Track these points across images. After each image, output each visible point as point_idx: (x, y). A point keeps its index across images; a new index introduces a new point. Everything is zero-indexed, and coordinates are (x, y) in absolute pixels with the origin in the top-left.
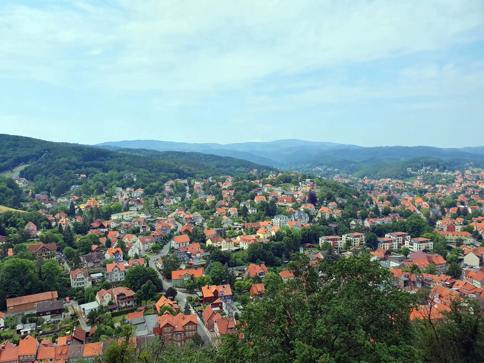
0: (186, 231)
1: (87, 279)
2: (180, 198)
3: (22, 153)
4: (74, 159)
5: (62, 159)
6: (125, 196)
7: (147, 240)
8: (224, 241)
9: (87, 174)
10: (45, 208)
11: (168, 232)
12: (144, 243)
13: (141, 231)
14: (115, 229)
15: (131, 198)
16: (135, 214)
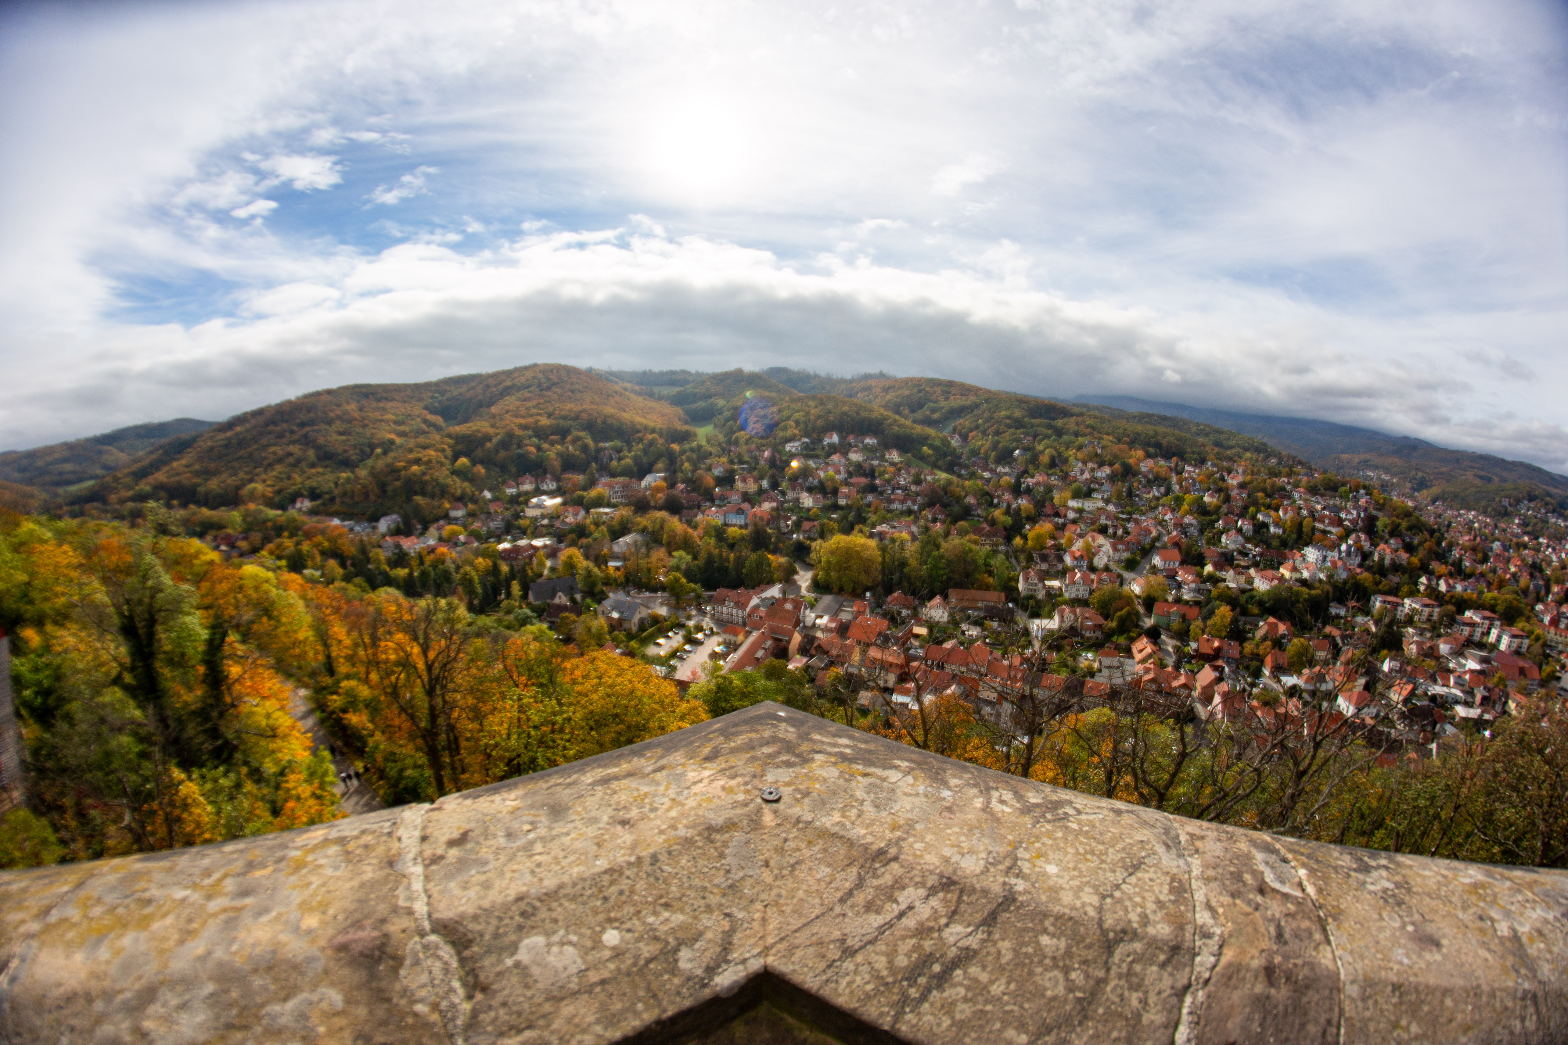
0: (1177, 545)
1: (1040, 585)
2: (1162, 489)
3: (956, 402)
4: (1018, 414)
5: (1003, 413)
6: (1087, 475)
7: (1121, 547)
8: (1231, 572)
9: (1035, 436)
10: (982, 478)
11: (1148, 540)
12: (1115, 549)
13: (1110, 531)
14: (1074, 522)
15: (1094, 480)
16: (1100, 504)
